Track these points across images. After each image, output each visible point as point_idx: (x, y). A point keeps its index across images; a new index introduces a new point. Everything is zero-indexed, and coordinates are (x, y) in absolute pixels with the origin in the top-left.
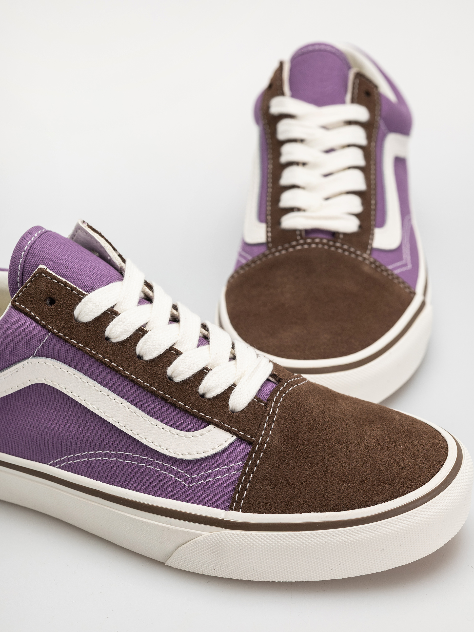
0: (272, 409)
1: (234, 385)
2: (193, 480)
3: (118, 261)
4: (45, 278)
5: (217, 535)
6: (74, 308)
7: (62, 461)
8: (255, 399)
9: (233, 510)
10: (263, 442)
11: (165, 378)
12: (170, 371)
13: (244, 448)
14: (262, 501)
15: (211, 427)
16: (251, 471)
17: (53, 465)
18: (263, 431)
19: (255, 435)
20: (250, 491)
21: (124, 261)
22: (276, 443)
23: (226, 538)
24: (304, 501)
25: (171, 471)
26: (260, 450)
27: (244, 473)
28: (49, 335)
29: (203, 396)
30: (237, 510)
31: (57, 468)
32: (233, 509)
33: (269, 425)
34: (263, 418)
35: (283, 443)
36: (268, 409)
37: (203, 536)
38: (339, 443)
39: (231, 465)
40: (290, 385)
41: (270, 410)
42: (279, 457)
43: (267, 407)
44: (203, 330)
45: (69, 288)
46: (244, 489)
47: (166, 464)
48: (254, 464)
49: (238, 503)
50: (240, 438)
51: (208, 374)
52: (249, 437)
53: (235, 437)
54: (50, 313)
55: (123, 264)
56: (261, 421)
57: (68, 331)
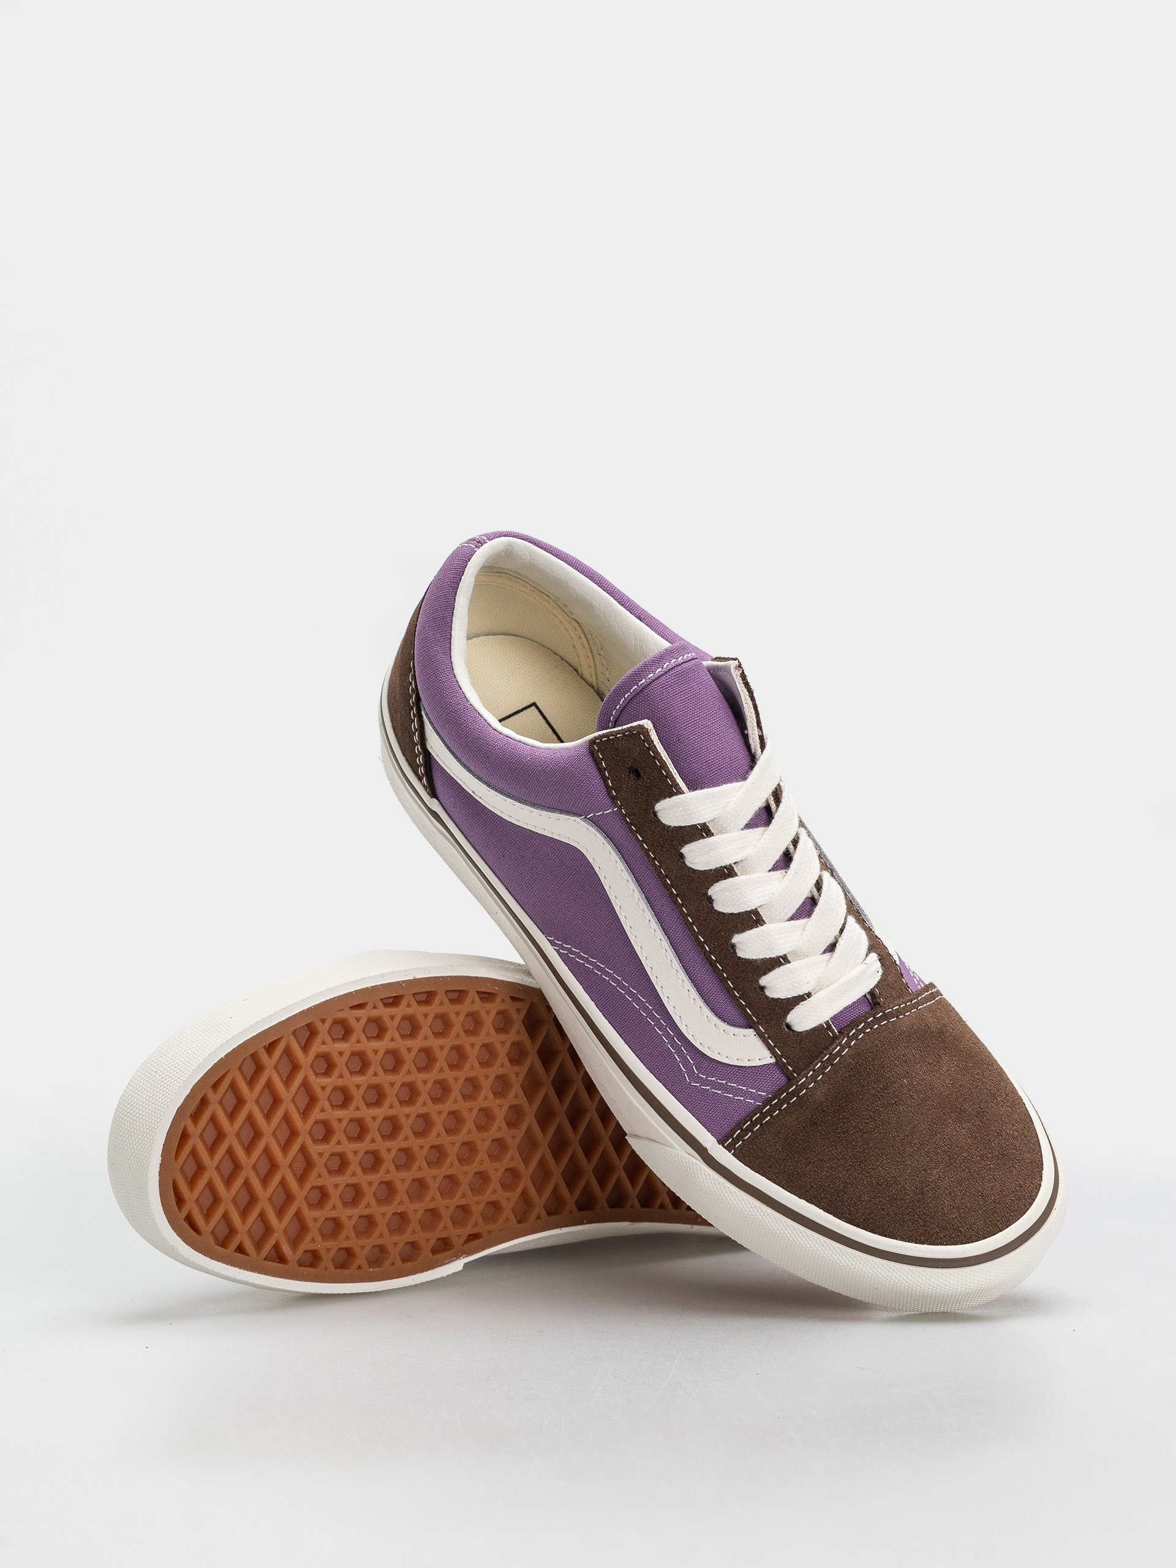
0: (838, 1048)
1: (809, 995)
2: (698, 1079)
3: (755, 742)
4: (642, 742)
5: (691, 1162)
6: (658, 801)
7: (564, 948)
8: (824, 1025)
9: (723, 1146)
10: (804, 1086)
11: (727, 944)
12: (737, 939)
13: (780, 1079)
14: (764, 1156)
15: (751, 1032)
16: (770, 1112)
17: (552, 943)
18: (811, 1073)
19: (799, 1070)
20: (755, 1135)
21: (763, 746)
22: (819, 1095)
23: (700, 1173)
24: (812, 1187)
25: (679, 1052)
26: (793, 1094)
27: (759, 1109)
28: (615, 810)
29: (763, 988)
30: (728, 1148)
31: (555, 949)
32: (725, 1145)
33: (824, 1067)
34: (821, 1053)
35: (827, 1099)
36: (834, 1046)
37: (676, 1151)
38: (898, 1132)
39: (752, 1091)
40: (885, 1017)
41: (836, 1048)
42: (812, 1115)
43: (833, 1042)
44: (815, 890)
45: (664, 773)
46: (750, 1129)
47: (677, 1041)
48: (778, 1106)
49: (735, 1141)
50: (778, 1064)
51: (782, 967)
52: (791, 1069)
53: (773, 1060)
54: (626, 788)
55: (759, 750)
56: (817, 1058)
57: (638, 821)
